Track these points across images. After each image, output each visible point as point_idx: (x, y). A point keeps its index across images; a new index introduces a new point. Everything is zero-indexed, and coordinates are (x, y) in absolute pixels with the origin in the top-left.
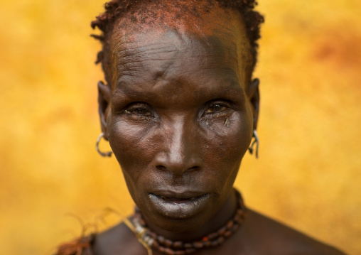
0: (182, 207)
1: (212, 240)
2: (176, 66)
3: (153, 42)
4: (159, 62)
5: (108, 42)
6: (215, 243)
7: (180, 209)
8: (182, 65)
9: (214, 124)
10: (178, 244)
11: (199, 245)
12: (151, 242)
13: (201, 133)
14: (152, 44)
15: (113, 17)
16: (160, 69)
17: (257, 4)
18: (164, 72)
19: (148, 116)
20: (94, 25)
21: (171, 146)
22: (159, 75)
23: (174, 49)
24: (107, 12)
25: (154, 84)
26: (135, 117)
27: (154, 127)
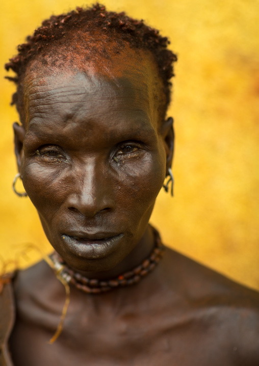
0: (95, 247)
1: (128, 279)
2: (85, 108)
3: (63, 85)
4: (68, 104)
5: (21, 84)
6: (131, 282)
7: (93, 250)
8: (92, 107)
9: (125, 165)
10: (94, 282)
11: (115, 283)
12: (69, 279)
13: (113, 174)
14: (62, 87)
15: (26, 59)
16: (70, 112)
17: (169, 43)
18: (74, 114)
19: (60, 158)
20: (7, 67)
21: (82, 188)
22: (69, 118)
23: (84, 92)
24: (20, 55)
25: (64, 126)
26: (47, 159)
27: (66, 169)
